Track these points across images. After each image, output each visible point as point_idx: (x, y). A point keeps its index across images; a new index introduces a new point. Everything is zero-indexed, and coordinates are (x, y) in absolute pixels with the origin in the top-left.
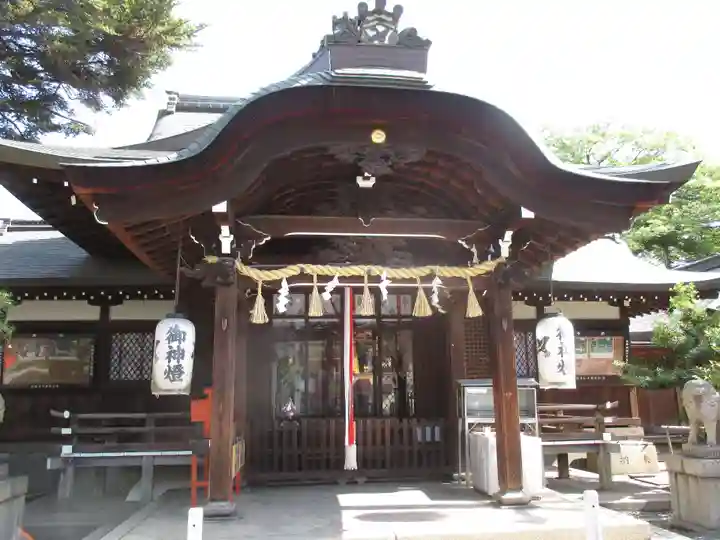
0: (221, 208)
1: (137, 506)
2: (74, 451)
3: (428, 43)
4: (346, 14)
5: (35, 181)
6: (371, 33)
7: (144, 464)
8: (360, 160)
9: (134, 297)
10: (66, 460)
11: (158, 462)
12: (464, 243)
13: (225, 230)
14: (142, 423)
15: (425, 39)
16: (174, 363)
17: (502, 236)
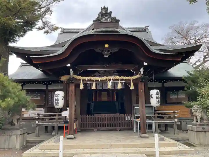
0: (69, 65)
1: (54, 135)
2: (39, 122)
3: (119, 21)
5: (26, 57)
6: (104, 19)
7: (55, 125)
8: (102, 52)
9: (54, 83)
10: (37, 124)
11: (59, 125)
12: (132, 71)
13: (71, 70)
14: (55, 115)
15: (118, 19)
16: (57, 102)
17: (141, 69)
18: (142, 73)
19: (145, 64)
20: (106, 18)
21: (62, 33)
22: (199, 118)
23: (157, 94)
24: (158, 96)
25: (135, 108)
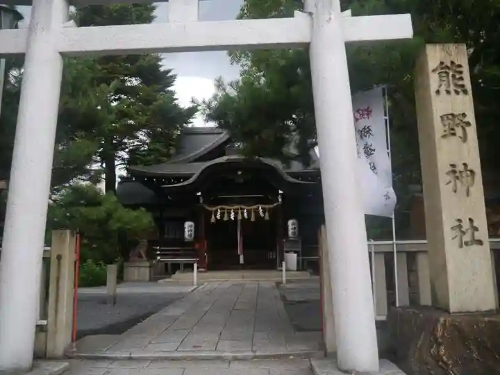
0: (199, 194)
2: (161, 258)
10: (159, 261)
11: (185, 262)
13: (201, 198)
14: (179, 251)
16: (190, 233)
18: (280, 200)
19: (281, 192)
24: (293, 226)
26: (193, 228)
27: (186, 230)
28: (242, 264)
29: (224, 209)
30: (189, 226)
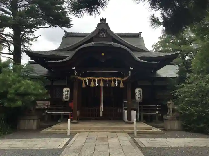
0: (74, 68)
2: (48, 112)
4: (103, 18)
6: (101, 35)
7: (61, 114)
9: (58, 80)
10: (46, 113)
11: (64, 114)
12: (122, 73)
13: (75, 71)
14: (61, 106)
16: (66, 96)
17: (129, 72)
18: (130, 75)
19: (131, 69)
20: (103, 34)
21: (66, 36)
22: (171, 110)
23: (140, 91)
24: (140, 93)
25: (124, 102)
26: (69, 93)
27: (64, 94)
28: (101, 117)
29: (91, 80)
30: (66, 91)
